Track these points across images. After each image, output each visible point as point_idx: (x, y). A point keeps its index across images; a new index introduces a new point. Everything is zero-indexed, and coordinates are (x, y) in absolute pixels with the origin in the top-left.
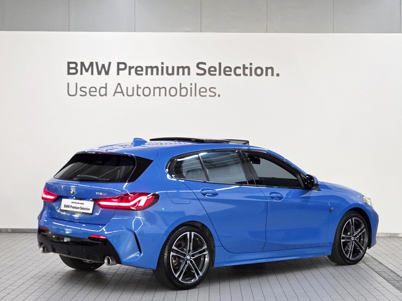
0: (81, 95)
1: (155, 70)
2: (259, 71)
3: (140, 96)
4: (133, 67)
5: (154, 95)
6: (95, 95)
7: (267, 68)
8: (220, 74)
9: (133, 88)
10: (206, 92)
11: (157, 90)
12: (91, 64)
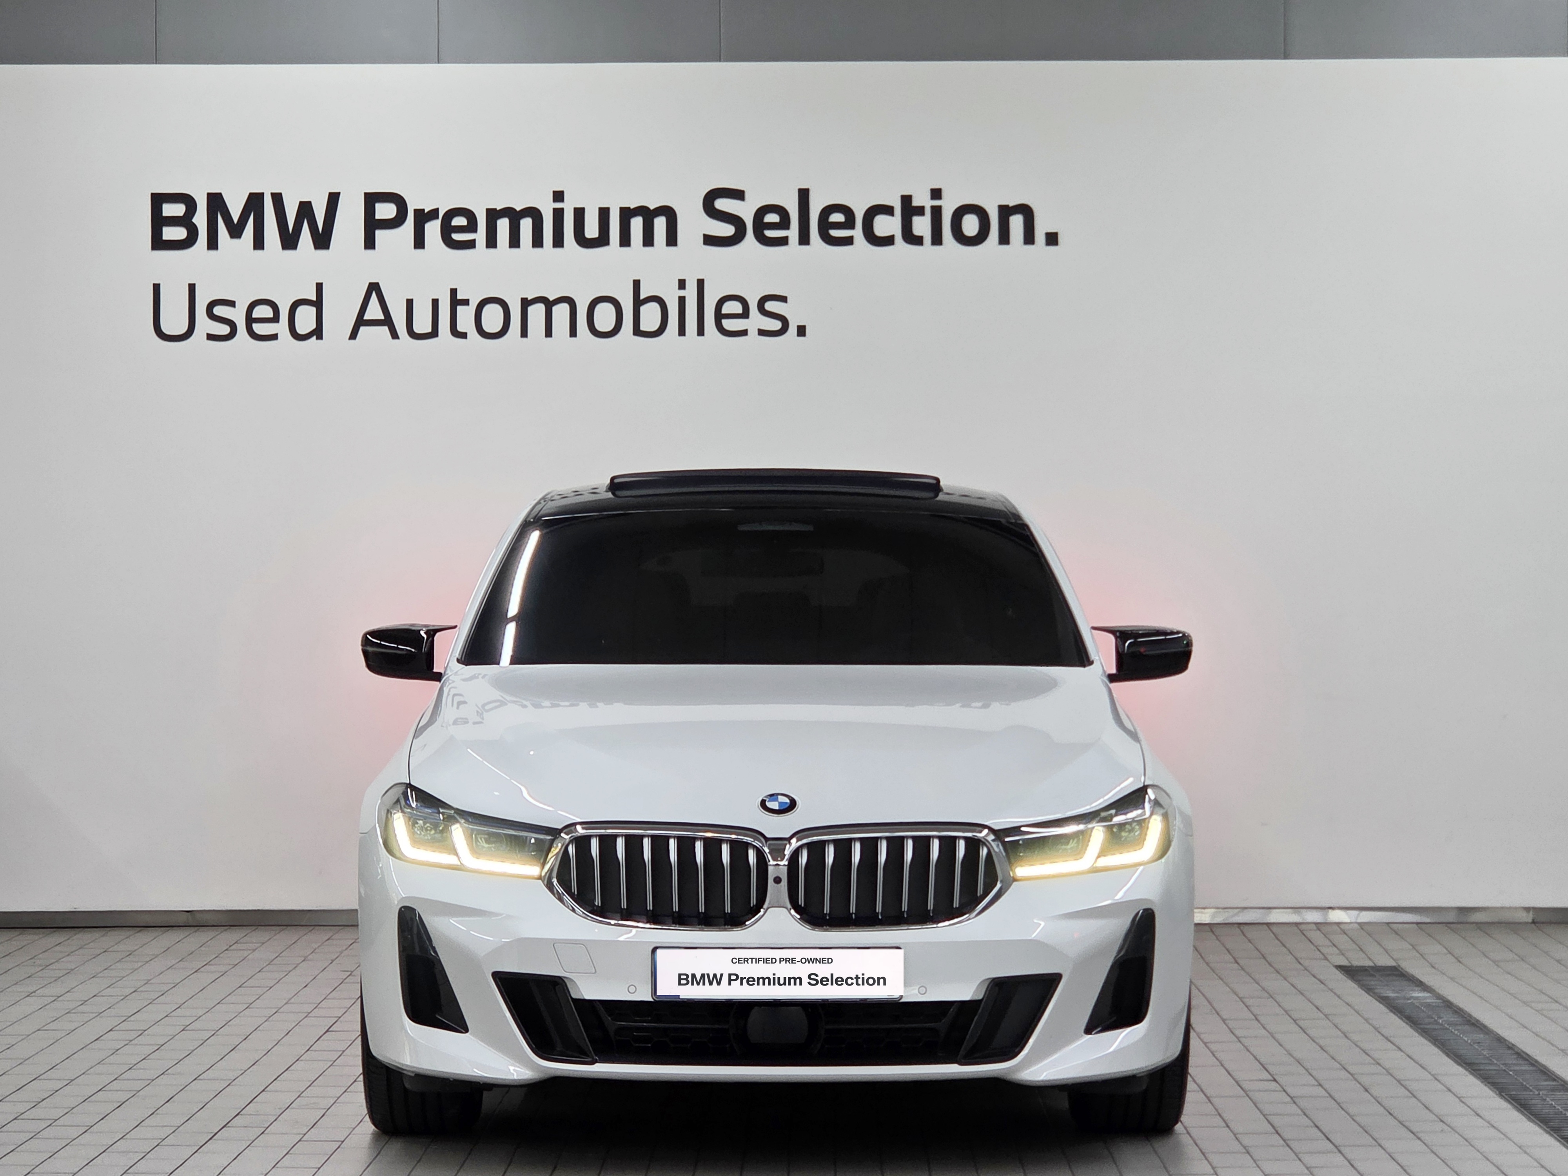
0: (211, 337)
1: (526, 225)
2: (971, 224)
3: (464, 335)
4: (434, 214)
5: (524, 333)
6: (274, 337)
7: (1006, 212)
8: (804, 239)
9: (435, 303)
10: (745, 314)
11: (537, 312)
12: (254, 202)
